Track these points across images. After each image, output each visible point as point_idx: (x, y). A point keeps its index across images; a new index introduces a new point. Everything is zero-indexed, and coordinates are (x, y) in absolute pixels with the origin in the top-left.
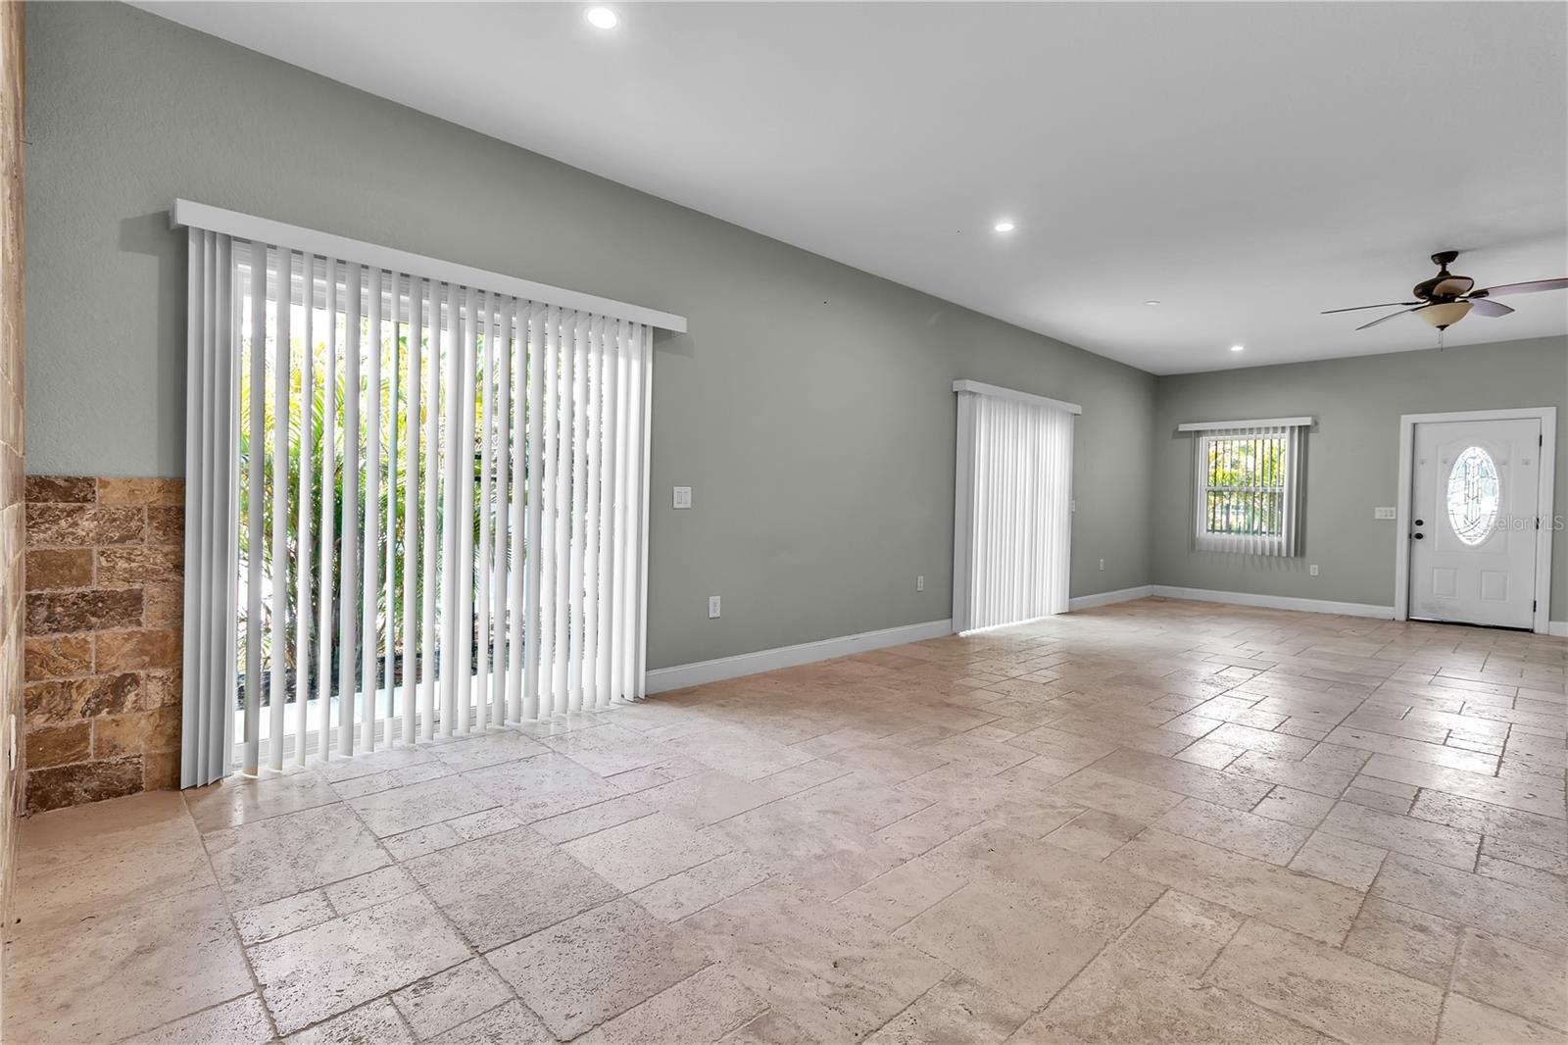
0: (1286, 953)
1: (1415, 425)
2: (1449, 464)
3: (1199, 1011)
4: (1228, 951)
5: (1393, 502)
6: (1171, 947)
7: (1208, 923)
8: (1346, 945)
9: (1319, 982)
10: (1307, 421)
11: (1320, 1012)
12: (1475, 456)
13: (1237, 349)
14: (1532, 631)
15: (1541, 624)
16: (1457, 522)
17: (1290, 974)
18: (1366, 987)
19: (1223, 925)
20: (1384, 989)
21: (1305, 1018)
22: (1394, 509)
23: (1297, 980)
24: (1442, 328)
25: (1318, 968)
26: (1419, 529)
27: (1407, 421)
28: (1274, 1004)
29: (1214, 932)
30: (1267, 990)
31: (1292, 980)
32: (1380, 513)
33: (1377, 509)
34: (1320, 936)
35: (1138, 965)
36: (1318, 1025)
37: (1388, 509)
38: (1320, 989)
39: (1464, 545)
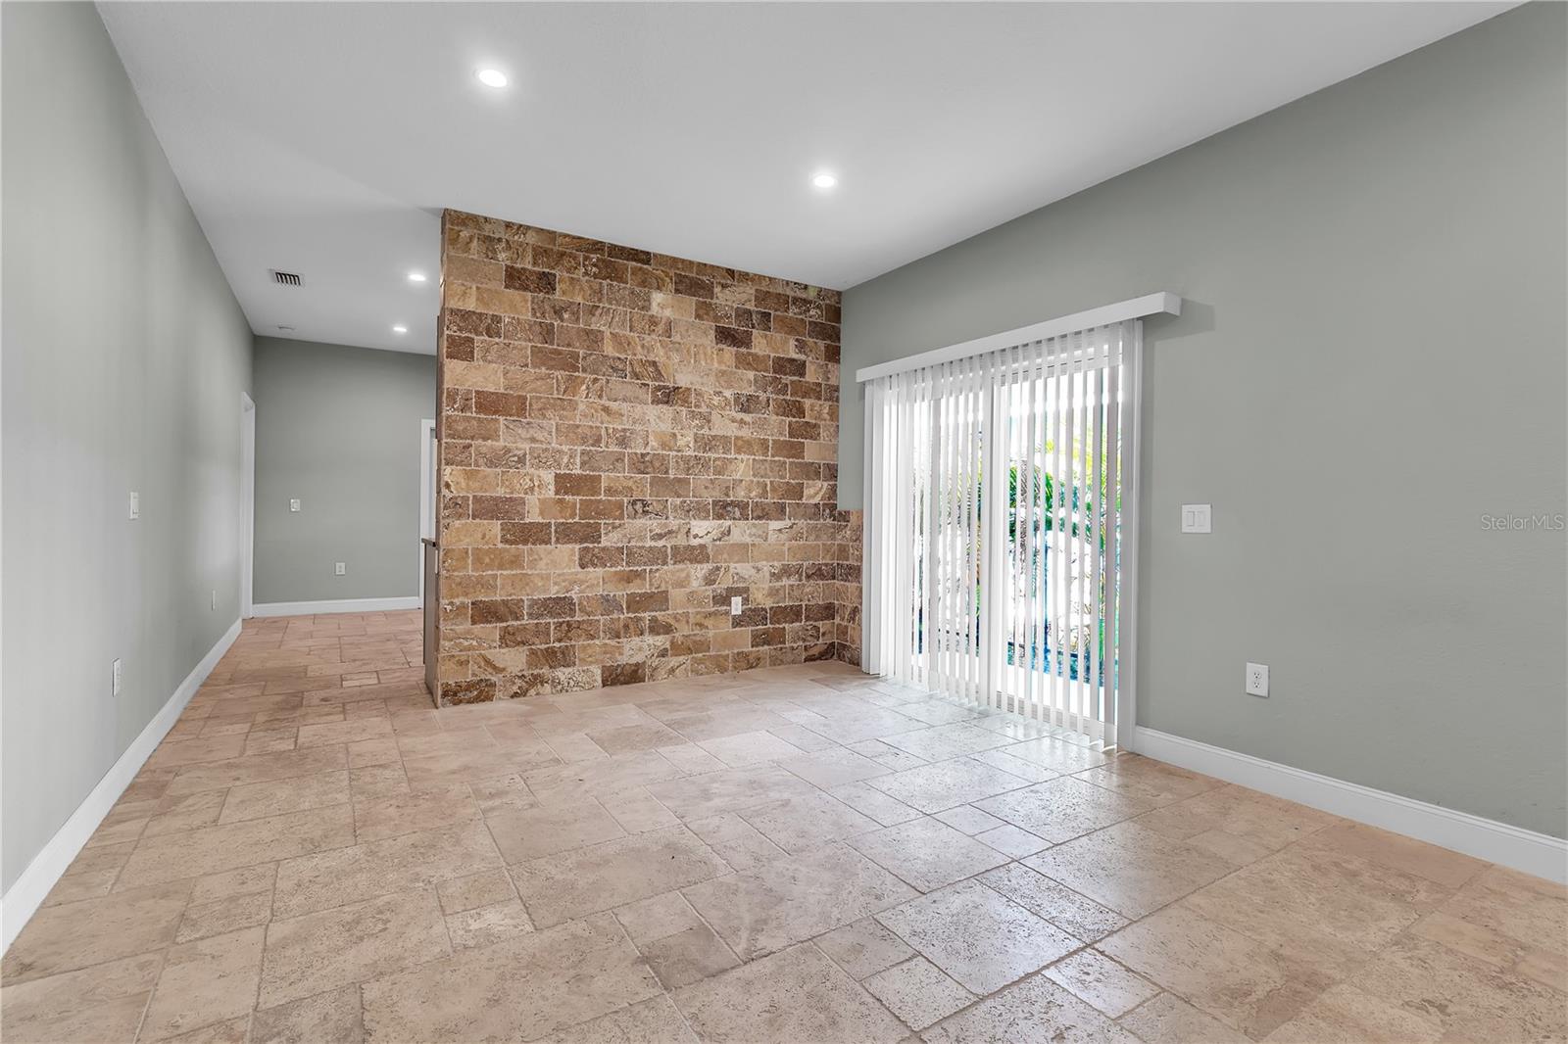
0: (400, 945)
3: (418, 869)
4: (437, 913)
6: (472, 889)
7: (474, 926)
8: (359, 994)
9: (361, 939)
11: (349, 918)
17: (385, 929)
18: (326, 962)
19: (463, 932)
20: (310, 971)
21: (357, 907)
23: (377, 929)
25: (370, 951)
28: (380, 902)
29: (462, 922)
30: (391, 907)
31: (380, 926)
34: (385, 984)
35: (475, 866)
36: (346, 909)
38: (358, 934)
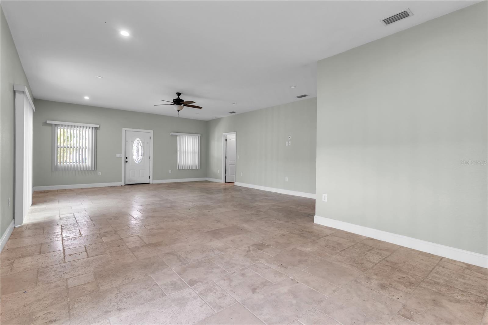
1: (125, 131)
2: (133, 142)
5: (121, 153)
10: (97, 126)
12: (137, 140)
13: (87, 98)
14: (149, 183)
15: (151, 181)
16: (134, 157)
22: (121, 154)
24: (179, 111)
26: (127, 160)
27: (124, 129)
32: (118, 155)
33: (117, 154)
37: (120, 154)
39: (136, 164)
